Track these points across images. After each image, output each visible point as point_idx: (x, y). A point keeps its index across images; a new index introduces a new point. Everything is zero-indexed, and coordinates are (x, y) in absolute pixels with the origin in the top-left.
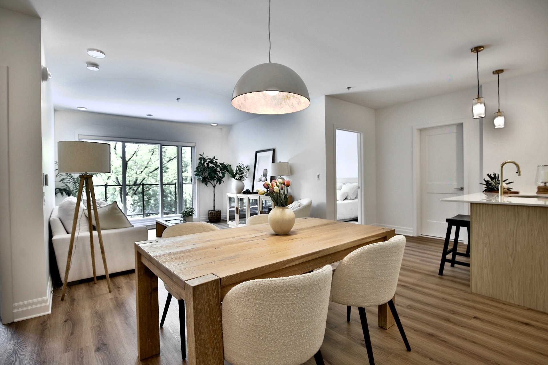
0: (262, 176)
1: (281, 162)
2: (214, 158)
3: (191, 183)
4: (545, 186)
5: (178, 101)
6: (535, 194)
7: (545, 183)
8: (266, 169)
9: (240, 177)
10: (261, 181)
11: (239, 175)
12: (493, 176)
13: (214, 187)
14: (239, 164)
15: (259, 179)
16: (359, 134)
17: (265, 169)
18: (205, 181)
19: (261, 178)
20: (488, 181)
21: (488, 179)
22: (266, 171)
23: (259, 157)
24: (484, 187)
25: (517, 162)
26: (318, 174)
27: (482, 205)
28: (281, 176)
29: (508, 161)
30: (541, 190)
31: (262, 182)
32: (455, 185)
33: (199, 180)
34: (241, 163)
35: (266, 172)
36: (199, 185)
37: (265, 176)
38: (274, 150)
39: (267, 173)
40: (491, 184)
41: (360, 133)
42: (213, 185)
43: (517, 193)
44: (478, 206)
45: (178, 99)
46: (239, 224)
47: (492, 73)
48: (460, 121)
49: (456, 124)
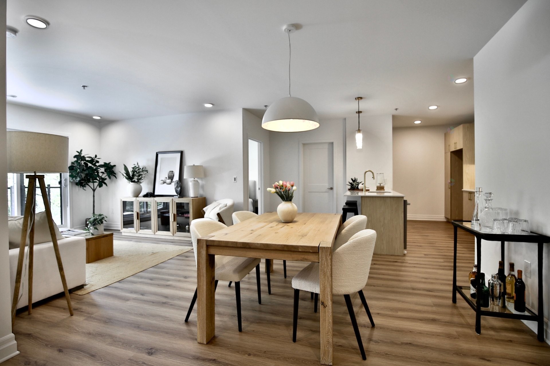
0: (167, 178)
1: (195, 165)
2: (96, 156)
3: (59, 186)
4: (380, 186)
5: (84, 89)
6: (375, 191)
7: (380, 184)
8: (173, 171)
9: (138, 180)
10: (165, 184)
11: (137, 177)
12: (354, 179)
13: (94, 190)
14: (134, 164)
15: (162, 181)
16: (259, 143)
17: (170, 171)
18: (82, 184)
19: (166, 180)
20: (352, 183)
21: (351, 182)
22: (173, 173)
23: (161, 159)
24: (349, 187)
25: (372, 171)
26: (235, 177)
27: (367, 198)
28: (194, 179)
29: (367, 170)
30: (379, 188)
31: (167, 184)
32: (327, 185)
33: (72, 182)
34: (136, 164)
35: (172, 175)
36: (72, 189)
37: (171, 178)
38: (182, 153)
39: (174, 175)
40: (353, 185)
41: (261, 143)
42: (93, 188)
43: (369, 190)
44: (365, 197)
45: (84, 87)
46: (140, 230)
47: (356, 113)
48: (331, 141)
49: (328, 143)
